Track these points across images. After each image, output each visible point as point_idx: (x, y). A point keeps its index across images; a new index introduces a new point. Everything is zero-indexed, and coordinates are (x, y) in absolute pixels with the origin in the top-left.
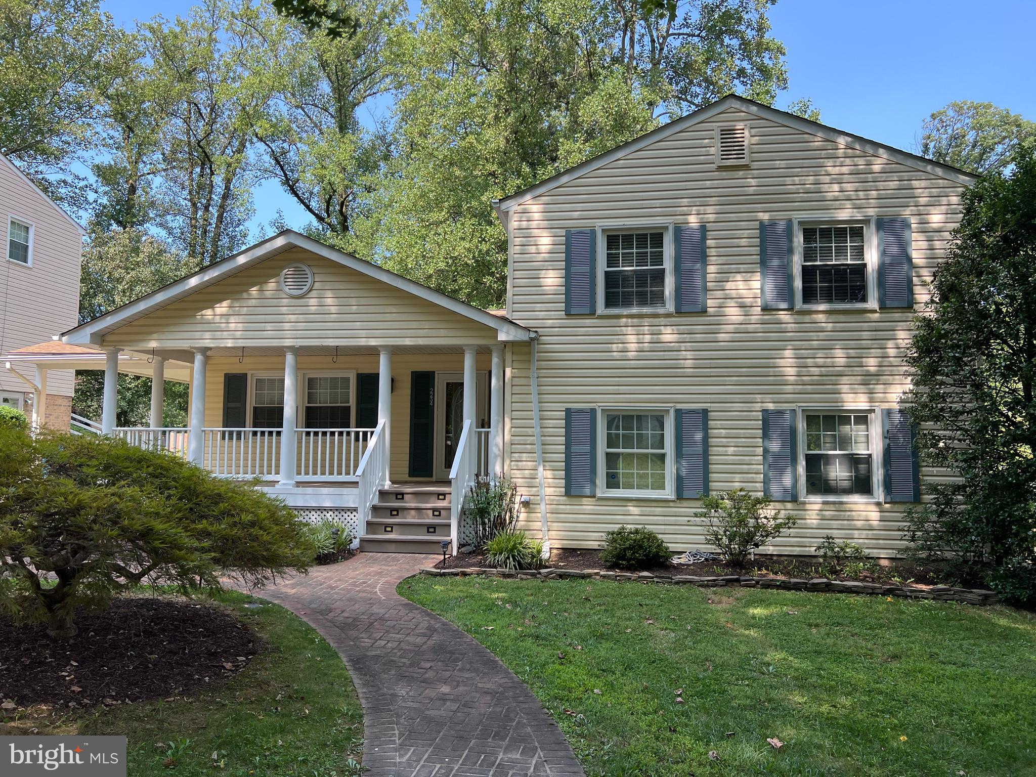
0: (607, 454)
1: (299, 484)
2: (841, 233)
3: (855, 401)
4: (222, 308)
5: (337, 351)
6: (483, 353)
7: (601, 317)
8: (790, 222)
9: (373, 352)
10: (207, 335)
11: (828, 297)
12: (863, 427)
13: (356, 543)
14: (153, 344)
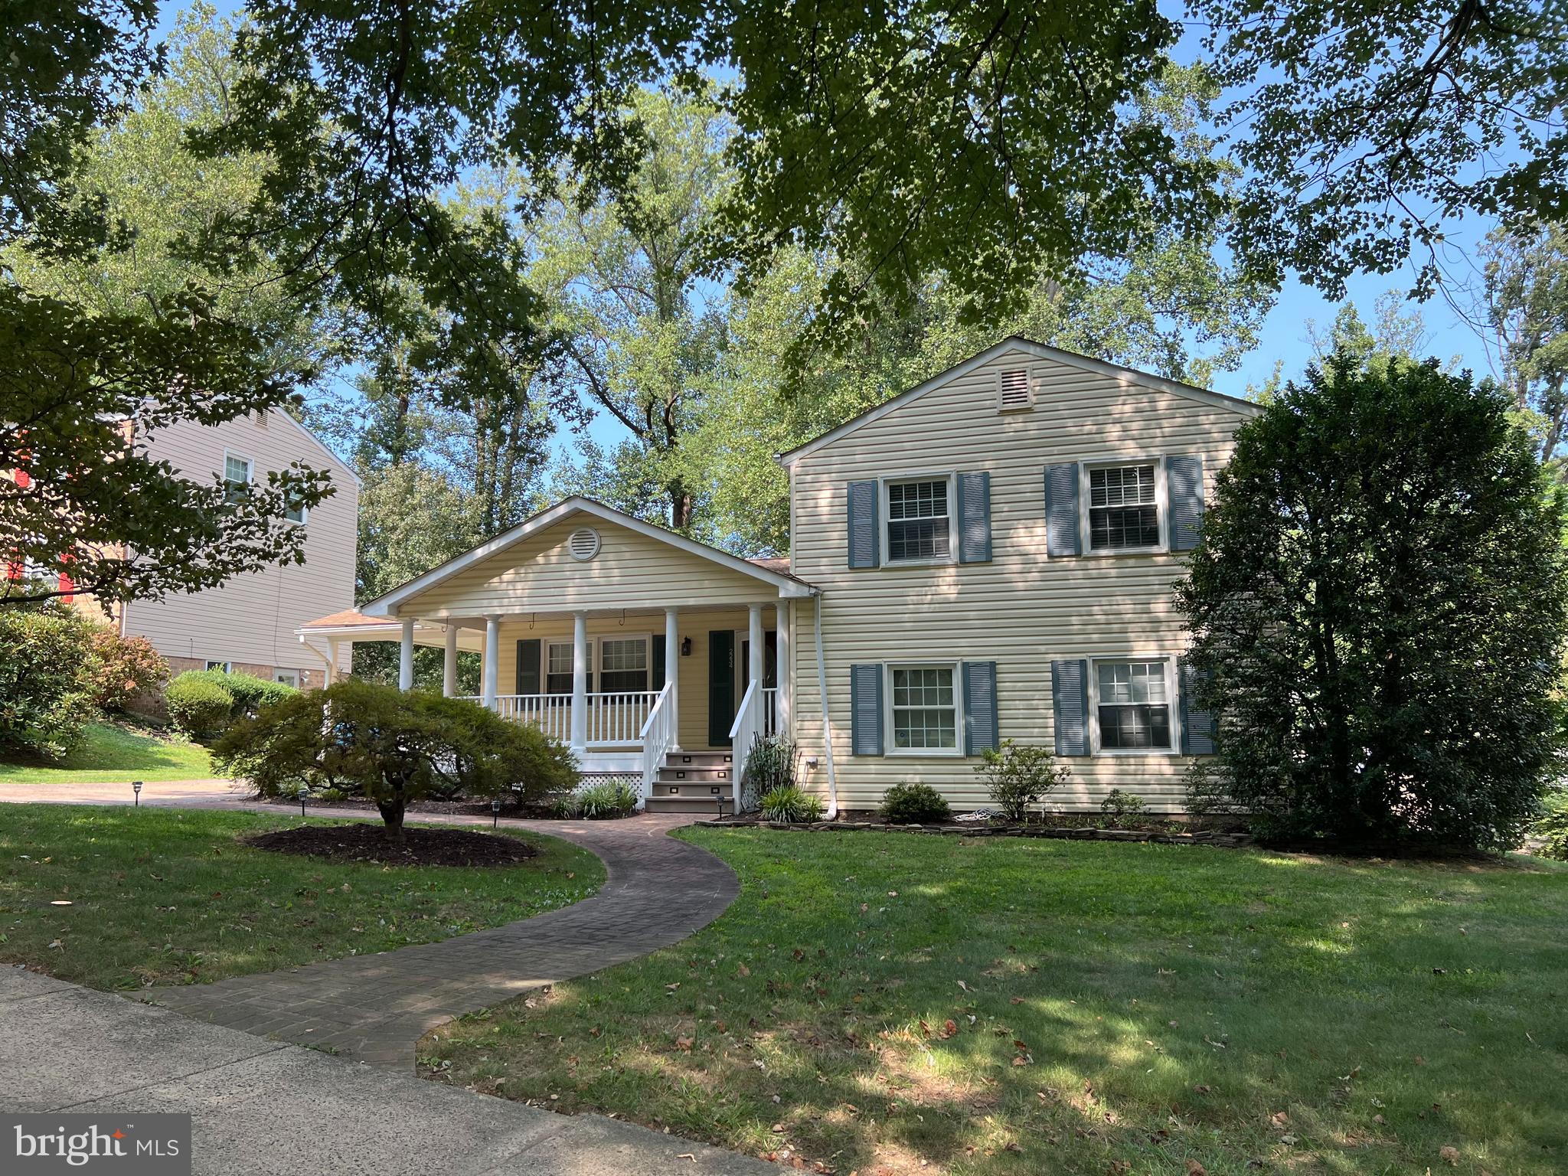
0: (896, 712)
1: (589, 750)
2: (1129, 474)
3: (1145, 649)
4: (508, 576)
5: (624, 613)
6: (768, 610)
7: (884, 570)
8: (1075, 464)
9: (659, 613)
10: (495, 602)
11: (1117, 540)
12: (1158, 677)
13: (641, 804)
14: (443, 613)
